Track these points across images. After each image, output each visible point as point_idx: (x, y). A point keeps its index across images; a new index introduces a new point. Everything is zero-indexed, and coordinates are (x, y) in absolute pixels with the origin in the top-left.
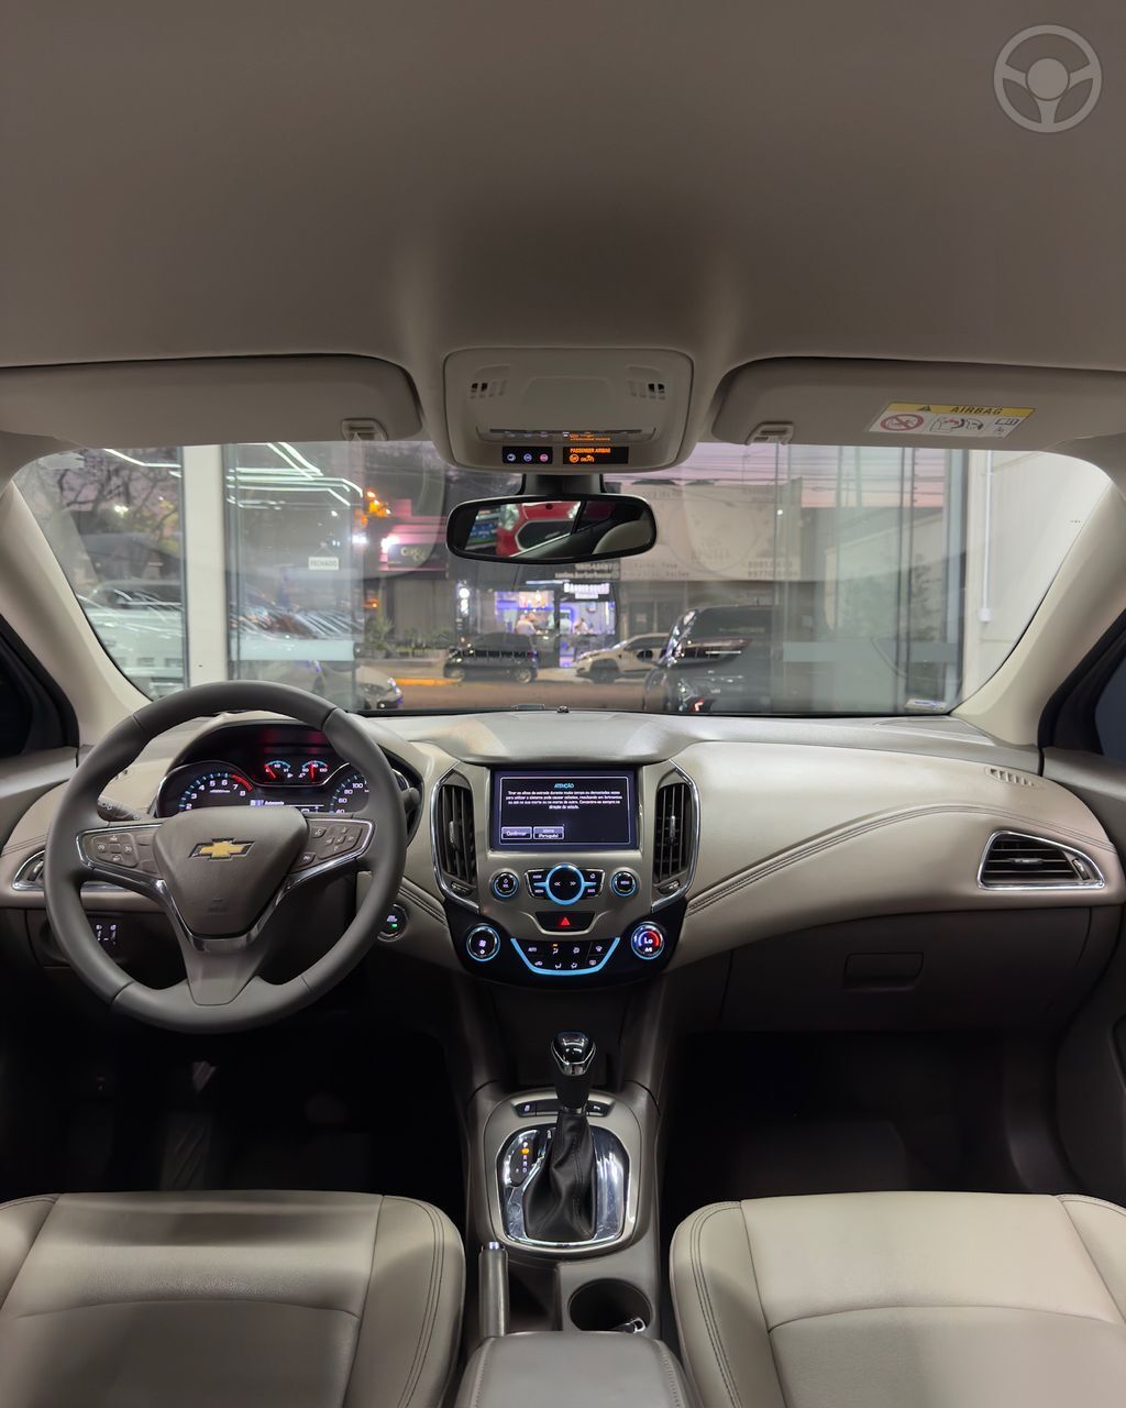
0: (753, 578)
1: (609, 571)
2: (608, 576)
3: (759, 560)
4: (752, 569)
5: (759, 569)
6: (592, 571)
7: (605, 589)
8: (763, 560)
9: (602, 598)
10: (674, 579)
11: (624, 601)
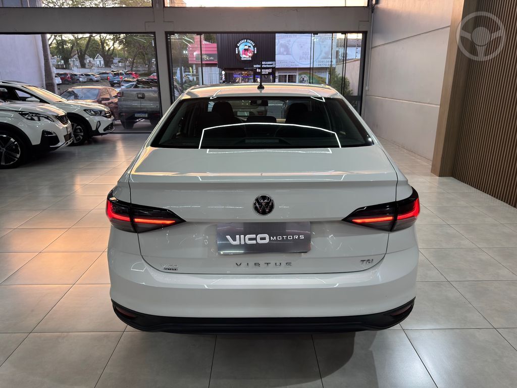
0: (320, 66)
1: (272, 64)
2: (272, 66)
3: (322, 60)
4: (320, 63)
5: (322, 63)
6: (266, 64)
7: (270, 71)
8: (324, 60)
9: (269, 74)
10: (294, 67)
11: (277, 74)
